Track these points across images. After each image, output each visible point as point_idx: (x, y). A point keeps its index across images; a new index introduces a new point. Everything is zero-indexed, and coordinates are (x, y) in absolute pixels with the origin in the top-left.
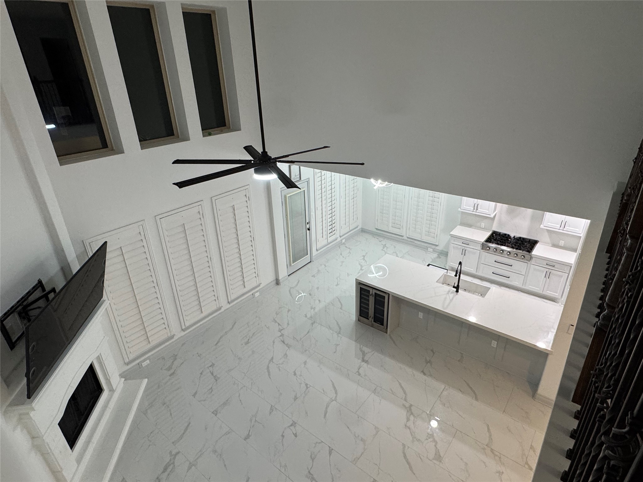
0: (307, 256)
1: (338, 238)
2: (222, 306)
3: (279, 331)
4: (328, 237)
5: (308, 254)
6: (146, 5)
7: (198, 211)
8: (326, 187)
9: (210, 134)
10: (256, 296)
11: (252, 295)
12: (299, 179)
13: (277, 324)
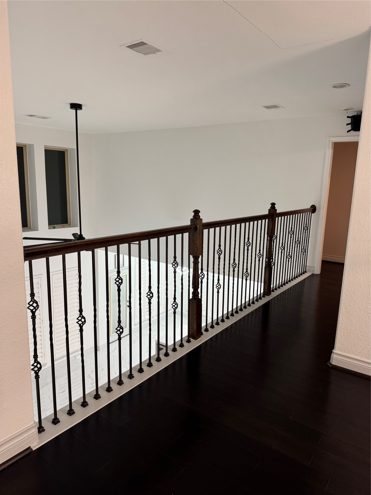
0: (126, 328)
1: (154, 316)
2: (47, 363)
3: (91, 384)
4: (146, 315)
5: (127, 327)
6: (22, 145)
7: (38, 282)
8: (145, 274)
9: (54, 228)
10: (77, 358)
11: (74, 357)
12: (123, 266)
13: (90, 379)
